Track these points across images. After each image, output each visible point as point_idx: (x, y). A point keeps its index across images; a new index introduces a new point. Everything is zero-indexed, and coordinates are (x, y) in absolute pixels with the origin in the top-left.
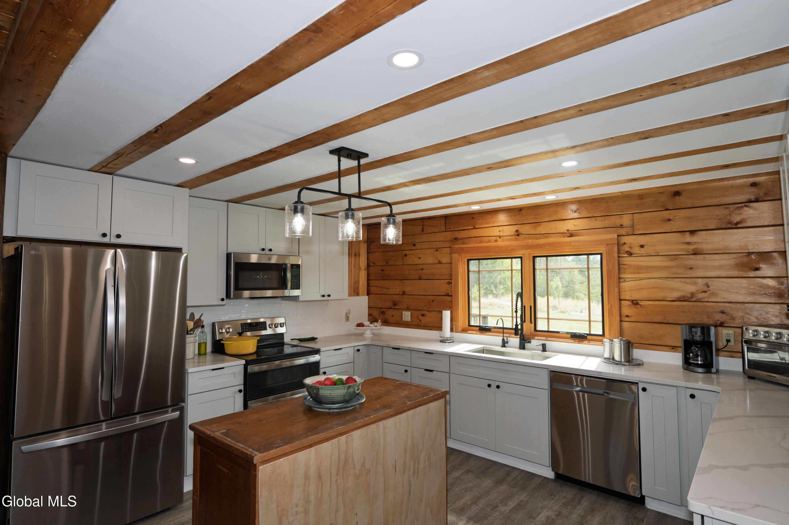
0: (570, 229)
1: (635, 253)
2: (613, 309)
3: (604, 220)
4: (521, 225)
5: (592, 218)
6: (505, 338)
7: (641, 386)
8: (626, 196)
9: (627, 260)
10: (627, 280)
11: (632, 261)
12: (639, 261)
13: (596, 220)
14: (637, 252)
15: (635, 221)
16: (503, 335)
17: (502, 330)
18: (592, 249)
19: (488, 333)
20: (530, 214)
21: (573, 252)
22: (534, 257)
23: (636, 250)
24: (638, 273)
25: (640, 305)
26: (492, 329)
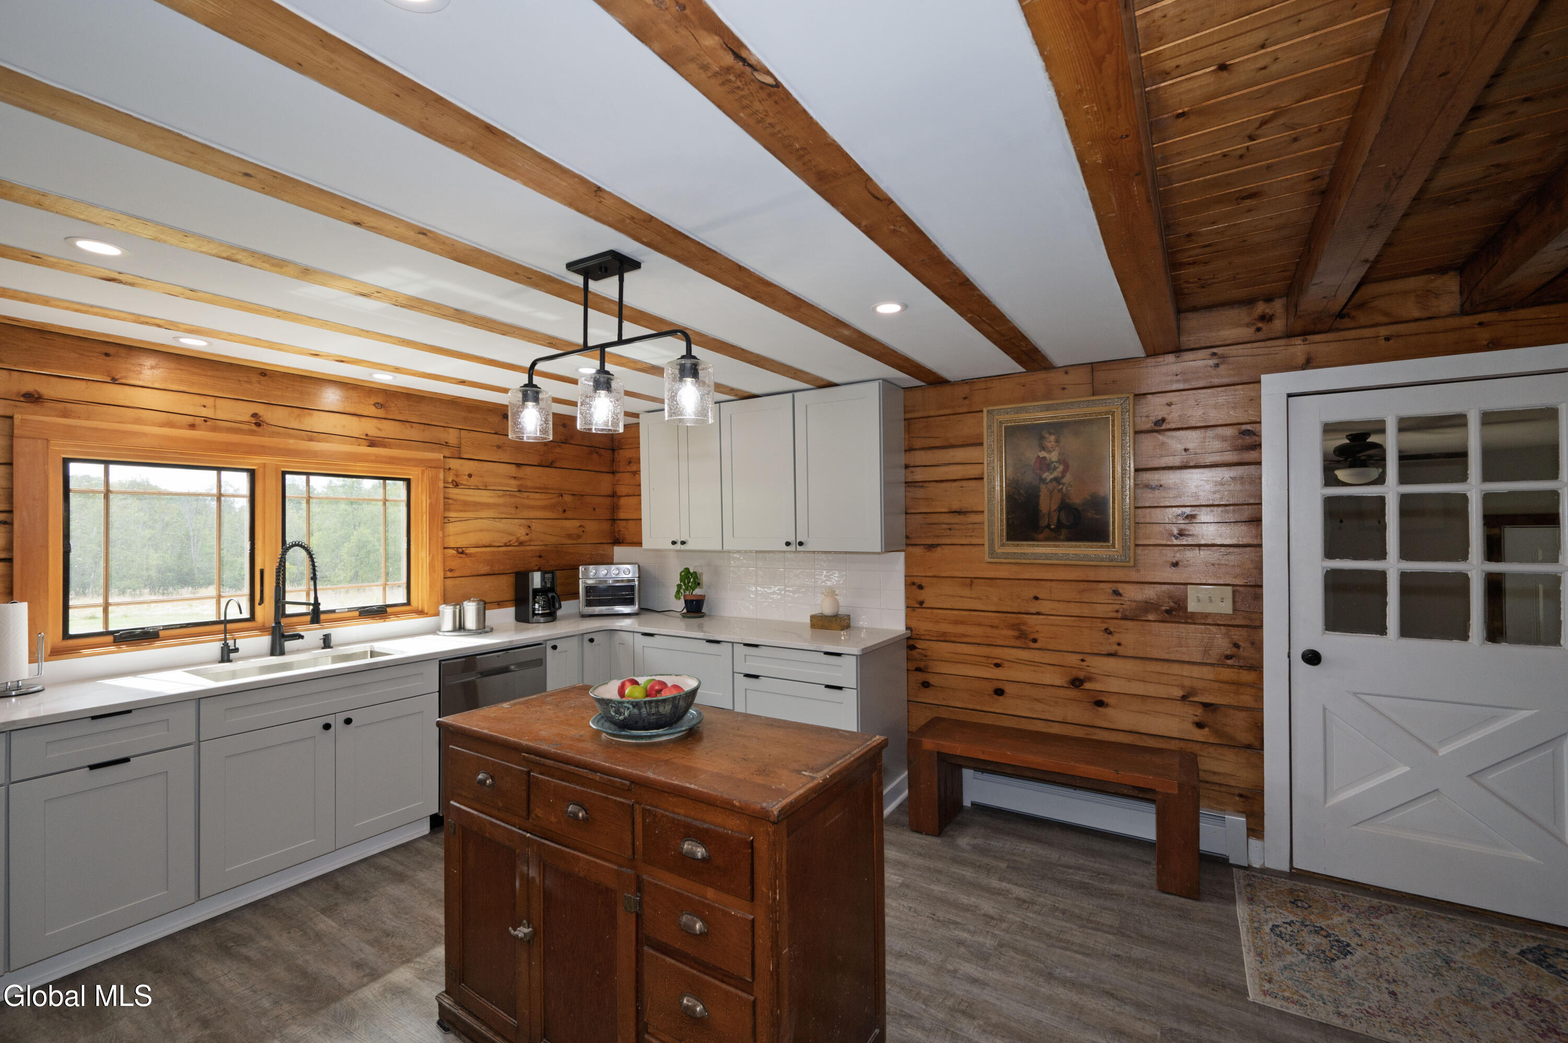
0: (369, 434)
1: (462, 484)
2: (436, 562)
3: (424, 430)
4: (266, 405)
5: (406, 423)
6: (230, 643)
7: (550, 644)
8: (455, 403)
9: (454, 492)
10: (452, 520)
11: (457, 494)
12: (467, 495)
13: (412, 427)
14: (464, 482)
15: (463, 441)
16: (225, 636)
17: (222, 627)
18: (399, 471)
19: (158, 643)
20: (287, 388)
21: (372, 472)
22: (284, 473)
23: (464, 480)
24: (465, 511)
25: (466, 554)
26: (162, 633)
